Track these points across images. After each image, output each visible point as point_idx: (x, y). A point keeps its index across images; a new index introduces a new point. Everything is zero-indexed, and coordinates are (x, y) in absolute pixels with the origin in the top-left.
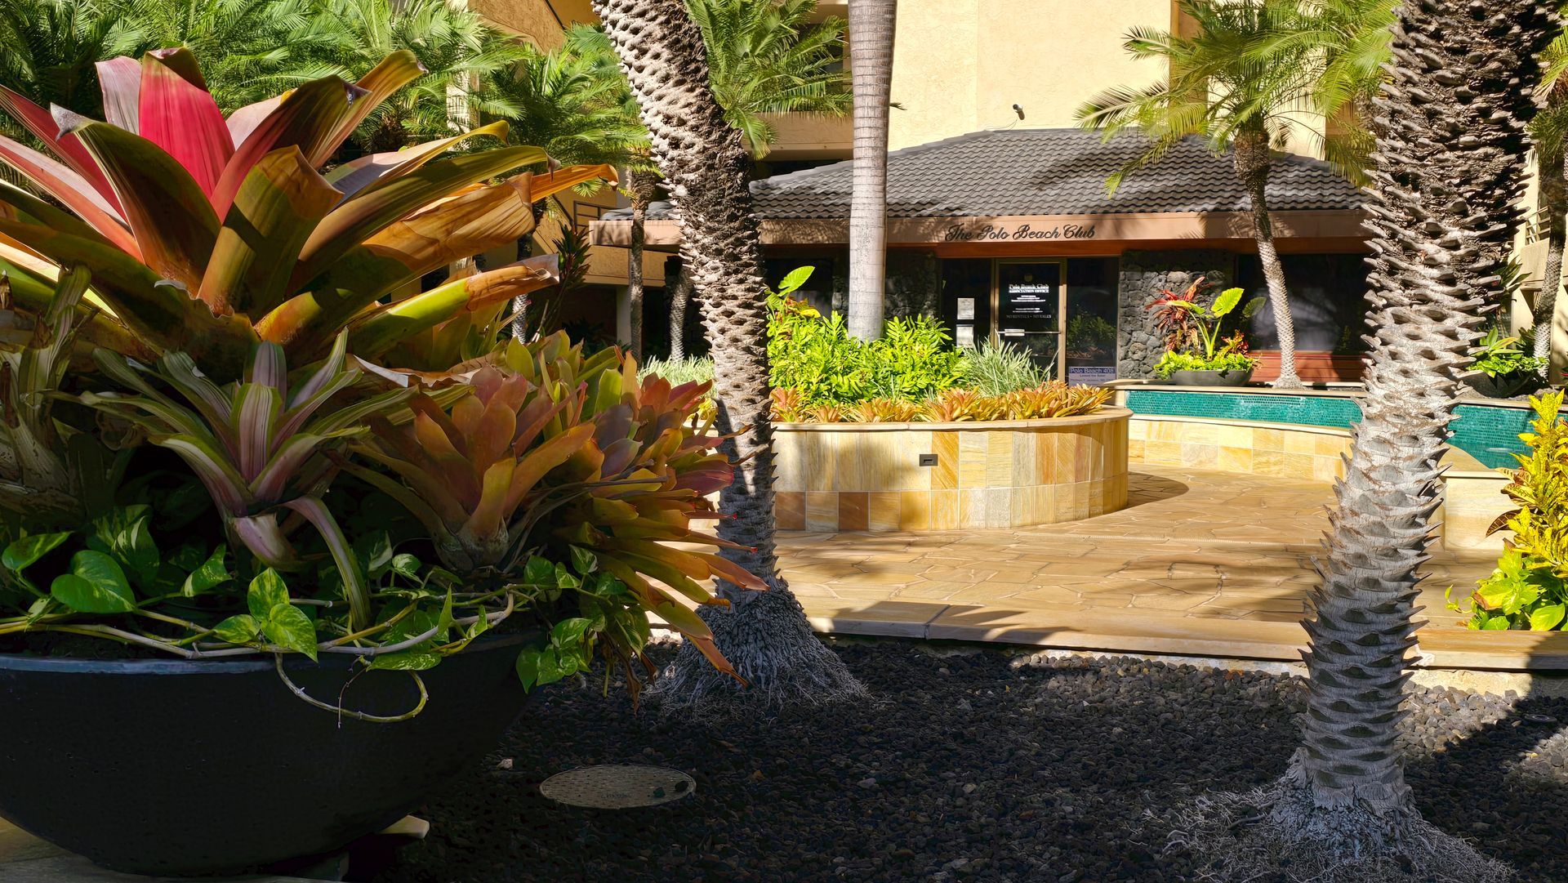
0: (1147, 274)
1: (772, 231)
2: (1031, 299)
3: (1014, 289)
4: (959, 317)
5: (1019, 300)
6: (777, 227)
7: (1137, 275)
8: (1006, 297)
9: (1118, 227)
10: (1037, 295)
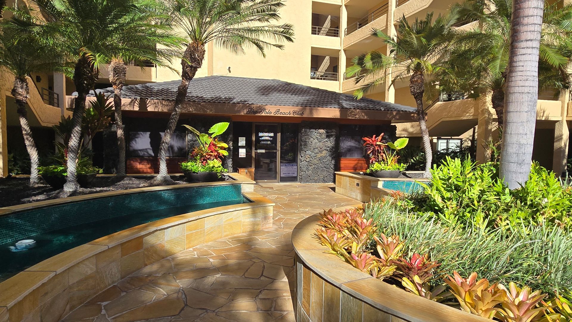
0: (312, 130)
1: (167, 105)
2: (267, 138)
3: (261, 134)
4: (239, 145)
5: (263, 138)
6: (170, 104)
7: (308, 130)
8: (258, 137)
9: (311, 112)
10: (269, 137)
